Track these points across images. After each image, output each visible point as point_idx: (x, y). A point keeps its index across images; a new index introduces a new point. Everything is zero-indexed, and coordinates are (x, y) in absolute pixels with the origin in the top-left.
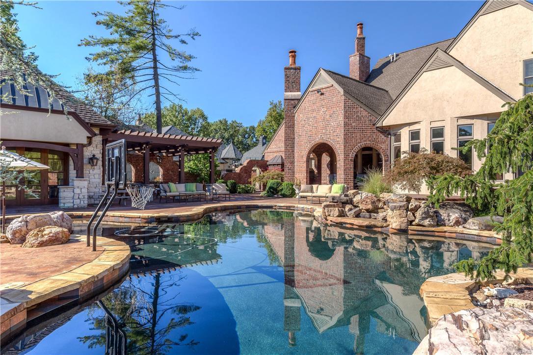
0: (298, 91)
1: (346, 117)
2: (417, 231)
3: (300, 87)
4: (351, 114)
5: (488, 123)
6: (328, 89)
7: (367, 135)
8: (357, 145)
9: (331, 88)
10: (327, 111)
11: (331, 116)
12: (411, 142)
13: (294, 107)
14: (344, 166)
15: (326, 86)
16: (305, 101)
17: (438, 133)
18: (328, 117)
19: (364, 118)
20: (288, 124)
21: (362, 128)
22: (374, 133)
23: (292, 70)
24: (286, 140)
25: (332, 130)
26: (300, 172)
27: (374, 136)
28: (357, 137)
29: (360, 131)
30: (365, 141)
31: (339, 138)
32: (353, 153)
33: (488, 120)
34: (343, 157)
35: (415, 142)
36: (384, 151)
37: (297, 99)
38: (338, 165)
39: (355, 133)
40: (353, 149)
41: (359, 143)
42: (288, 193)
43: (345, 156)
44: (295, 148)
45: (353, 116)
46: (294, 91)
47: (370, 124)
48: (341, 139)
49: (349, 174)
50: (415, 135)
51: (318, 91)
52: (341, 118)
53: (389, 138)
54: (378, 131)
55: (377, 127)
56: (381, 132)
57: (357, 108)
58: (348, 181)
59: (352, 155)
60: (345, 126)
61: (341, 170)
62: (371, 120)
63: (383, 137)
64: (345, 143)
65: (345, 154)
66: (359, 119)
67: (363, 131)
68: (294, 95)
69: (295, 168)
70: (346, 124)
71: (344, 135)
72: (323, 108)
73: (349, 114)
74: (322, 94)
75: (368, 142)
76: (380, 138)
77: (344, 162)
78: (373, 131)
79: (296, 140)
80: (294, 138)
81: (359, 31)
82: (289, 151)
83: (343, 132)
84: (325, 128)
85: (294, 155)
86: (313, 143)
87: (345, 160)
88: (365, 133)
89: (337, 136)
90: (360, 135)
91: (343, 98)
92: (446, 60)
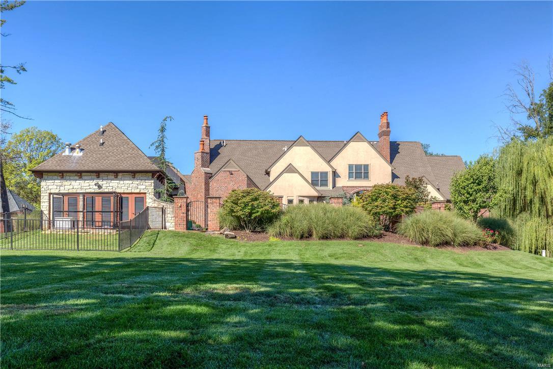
5: (309, 200)
6: (236, 172)
9: (238, 172)
10: (235, 184)
13: (210, 178)
16: (218, 176)
20: (206, 188)
23: (205, 154)
33: (309, 198)
37: (212, 174)
46: (207, 167)
51: (230, 172)
57: (253, 185)
68: (208, 171)
72: (232, 182)
74: (232, 174)
91: (246, 179)
92: (294, 170)
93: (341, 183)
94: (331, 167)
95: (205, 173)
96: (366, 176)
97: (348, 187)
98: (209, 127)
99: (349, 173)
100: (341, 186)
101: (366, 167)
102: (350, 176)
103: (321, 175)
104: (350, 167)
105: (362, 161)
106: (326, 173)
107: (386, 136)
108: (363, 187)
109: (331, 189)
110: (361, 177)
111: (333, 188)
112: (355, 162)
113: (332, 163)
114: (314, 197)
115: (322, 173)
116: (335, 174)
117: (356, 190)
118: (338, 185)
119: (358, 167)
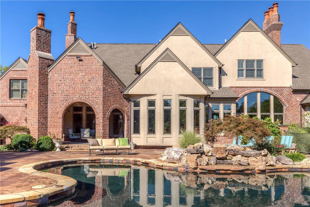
0: (48, 52)
1: (104, 83)
2: (270, 170)
3: (50, 49)
4: (107, 81)
5: (194, 100)
6: (87, 58)
7: (117, 99)
8: (111, 107)
9: (90, 57)
10: (85, 75)
11: (90, 81)
12: (149, 107)
13: (48, 66)
14: (103, 123)
15: (85, 54)
16: (61, 62)
17: (167, 103)
18: (87, 81)
19: (115, 86)
20: (42, 81)
21: (114, 94)
22: (121, 98)
23: (43, 32)
24: (39, 96)
25: (91, 92)
26: (55, 127)
27: (121, 101)
28: (111, 100)
29: (113, 96)
30: (116, 104)
31: (98, 99)
32: (108, 113)
33: (194, 98)
34: (102, 115)
35: (152, 108)
36: (127, 113)
37: (51, 60)
38: (97, 122)
39: (110, 97)
40: (108, 110)
41: (112, 105)
42: (48, 147)
43: (103, 114)
44: (49, 104)
45: (108, 83)
46: (45, 52)
47: (119, 92)
48: (100, 100)
49: (106, 130)
50: (152, 103)
51: (78, 57)
52: (100, 84)
53: (130, 103)
54: (124, 97)
55: (124, 95)
56: (126, 99)
57: (111, 77)
58: (105, 135)
59: (108, 114)
60: (103, 91)
61: (100, 126)
62: (119, 88)
63: (126, 102)
64: (103, 104)
65: (103, 113)
66: (112, 86)
67: (115, 96)
68: (46, 55)
69: (49, 124)
70: (104, 89)
71: (103, 97)
72: (81, 72)
73: (106, 81)
74: (80, 60)
75: (118, 105)
76: (124, 103)
77: (103, 120)
78: (120, 97)
79: (50, 97)
80: (48, 95)
81: (71, 17)
82: (42, 107)
83: (102, 95)
84: (84, 90)
85: (47, 110)
86: (70, 102)
87: (103, 118)
88: (116, 98)
89: (96, 97)
90: (113, 99)
91: (102, 67)
92: (173, 57)
93: (227, 82)
94: (218, 61)
95: (40, 57)
96: (260, 75)
97: (237, 87)
98: (76, 25)
99: (239, 70)
100: (228, 86)
101: (260, 62)
102: (240, 73)
103: (204, 72)
104: (240, 62)
105: (254, 56)
106: (211, 69)
107: (276, 31)
108: (256, 87)
109: (217, 89)
110: (252, 76)
111: (219, 88)
112: (246, 56)
113: (218, 57)
114: (200, 96)
115: (205, 69)
116: (221, 72)
117: (247, 91)
118: (224, 85)
119: (250, 62)
